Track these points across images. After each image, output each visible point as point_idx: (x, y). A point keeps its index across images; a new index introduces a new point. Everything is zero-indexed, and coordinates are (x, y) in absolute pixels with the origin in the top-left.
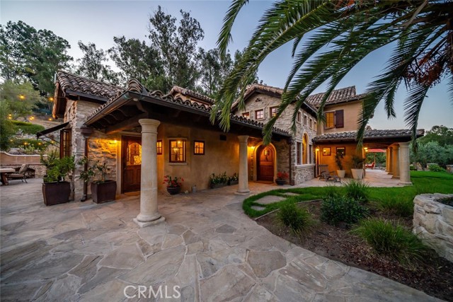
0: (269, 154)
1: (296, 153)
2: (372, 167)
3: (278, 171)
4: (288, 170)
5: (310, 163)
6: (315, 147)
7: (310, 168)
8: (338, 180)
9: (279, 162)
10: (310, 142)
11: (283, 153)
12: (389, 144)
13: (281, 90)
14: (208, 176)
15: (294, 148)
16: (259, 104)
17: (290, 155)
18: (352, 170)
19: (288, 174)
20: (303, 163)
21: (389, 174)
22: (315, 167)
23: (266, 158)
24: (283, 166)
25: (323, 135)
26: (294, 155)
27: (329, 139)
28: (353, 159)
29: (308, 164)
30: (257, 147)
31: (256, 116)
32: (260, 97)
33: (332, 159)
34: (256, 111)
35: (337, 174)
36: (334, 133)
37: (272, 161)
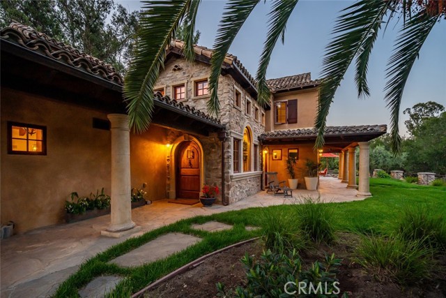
0: (193, 157)
1: (232, 154)
2: (324, 175)
3: (206, 183)
4: (220, 180)
5: (255, 169)
6: (262, 148)
7: (255, 177)
8: (289, 193)
9: (208, 170)
10: (255, 140)
11: (212, 155)
12: (344, 146)
13: (210, 50)
14: (58, 198)
15: (229, 147)
16: (179, 75)
17: (223, 159)
18: (306, 178)
19: (221, 188)
20: (244, 171)
21: (342, 182)
22: (262, 175)
23: (190, 163)
24: (213, 175)
25: (273, 131)
26: (229, 157)
27: (279, 137)
28: (307, 165)
29: (253, 172)
30: (176, 145)
31: (175, 94)
32: (181, 64)
33: (282, 165)
34: (175, 87)
35: (288, 185)
36: (286, 130)
37: (198, 167)
